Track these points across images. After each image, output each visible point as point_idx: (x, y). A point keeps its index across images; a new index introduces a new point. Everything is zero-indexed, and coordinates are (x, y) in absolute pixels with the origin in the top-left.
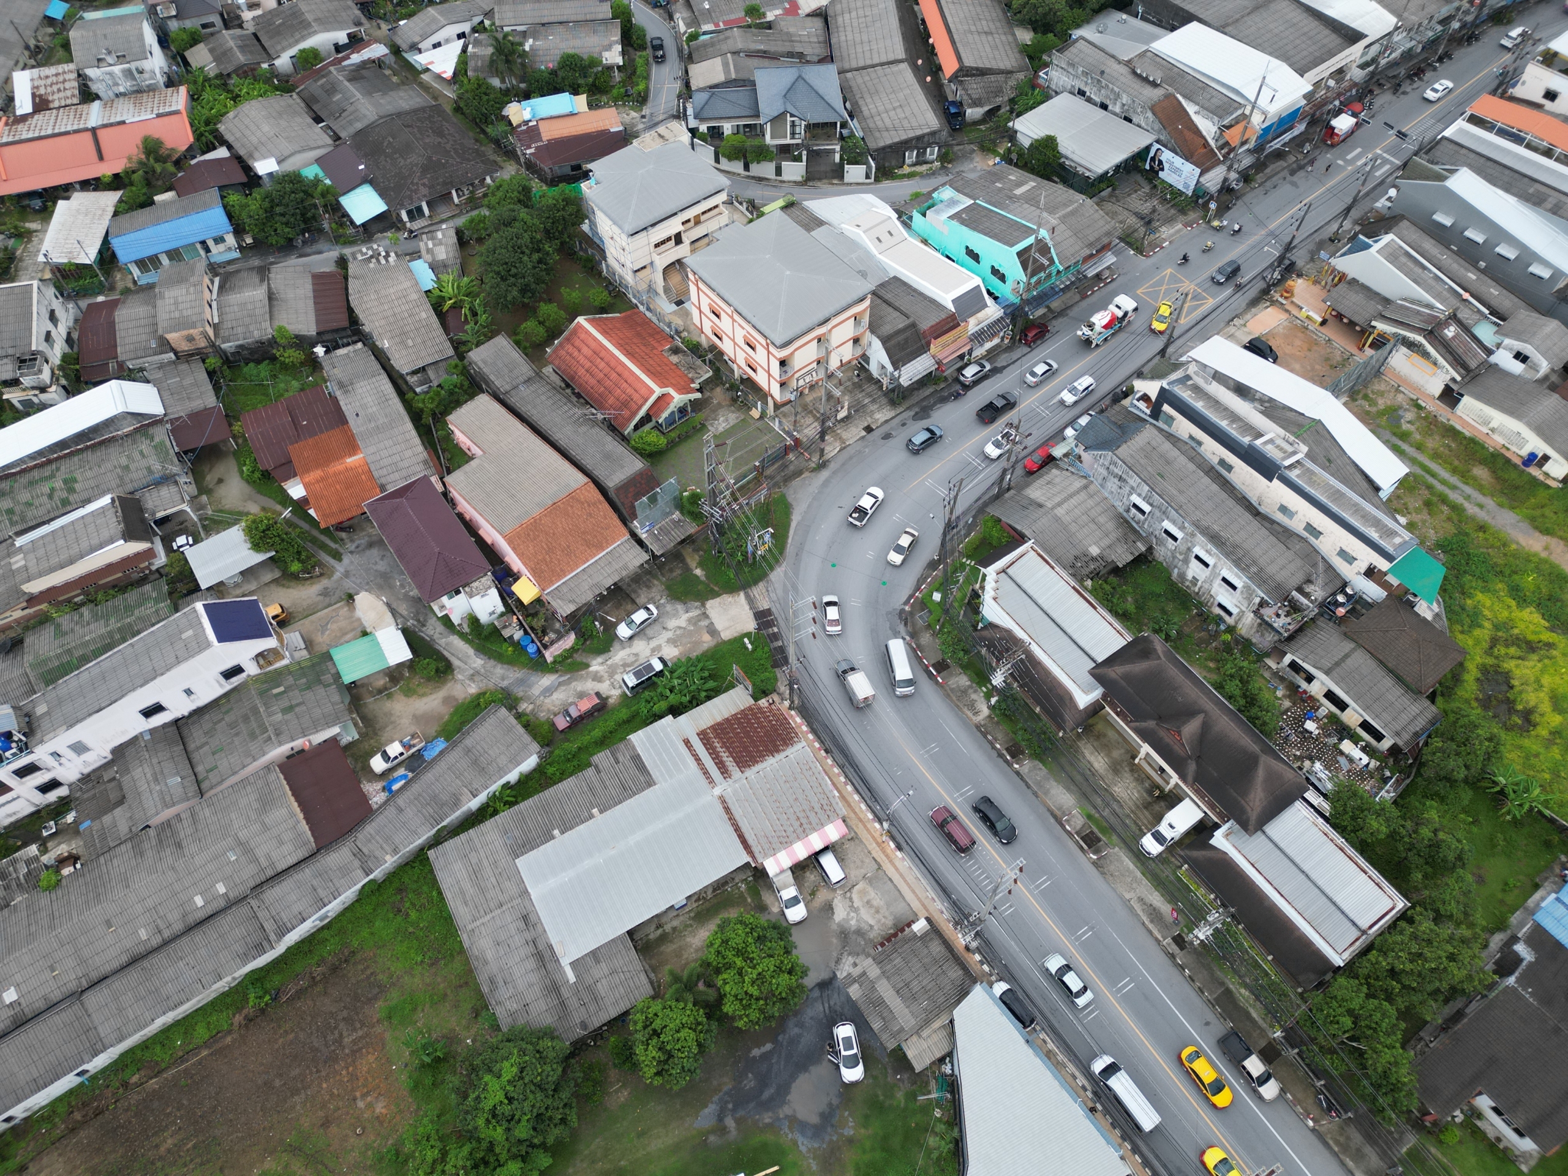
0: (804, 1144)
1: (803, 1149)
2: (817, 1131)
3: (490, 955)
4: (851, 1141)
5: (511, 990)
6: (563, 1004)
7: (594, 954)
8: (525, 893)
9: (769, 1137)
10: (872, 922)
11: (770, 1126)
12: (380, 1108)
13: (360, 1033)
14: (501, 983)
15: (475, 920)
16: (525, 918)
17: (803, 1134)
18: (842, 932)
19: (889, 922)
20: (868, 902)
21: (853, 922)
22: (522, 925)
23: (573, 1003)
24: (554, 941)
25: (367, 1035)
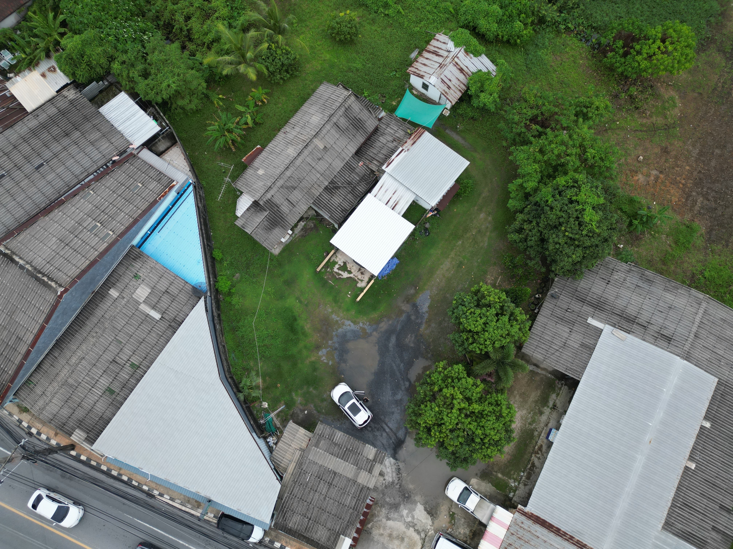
0: (349, 326)
1: (349, 322)
2: (344, 339)
3: (669, 297)
4: (318, 347)
5: (628, 284)
6: (583, 301)
7: (591, 349)
8: (687, 357)
9: (375, 315)
10: (390, 523)
11: (378, 322)
15: (706, 311)
16: (669, 339)
17: (353, 331)
18: (409, 498)
20: (403, 539)
21: (405, 512)
22: (665, 332)
23: (576, 306)
24: (630, 338)
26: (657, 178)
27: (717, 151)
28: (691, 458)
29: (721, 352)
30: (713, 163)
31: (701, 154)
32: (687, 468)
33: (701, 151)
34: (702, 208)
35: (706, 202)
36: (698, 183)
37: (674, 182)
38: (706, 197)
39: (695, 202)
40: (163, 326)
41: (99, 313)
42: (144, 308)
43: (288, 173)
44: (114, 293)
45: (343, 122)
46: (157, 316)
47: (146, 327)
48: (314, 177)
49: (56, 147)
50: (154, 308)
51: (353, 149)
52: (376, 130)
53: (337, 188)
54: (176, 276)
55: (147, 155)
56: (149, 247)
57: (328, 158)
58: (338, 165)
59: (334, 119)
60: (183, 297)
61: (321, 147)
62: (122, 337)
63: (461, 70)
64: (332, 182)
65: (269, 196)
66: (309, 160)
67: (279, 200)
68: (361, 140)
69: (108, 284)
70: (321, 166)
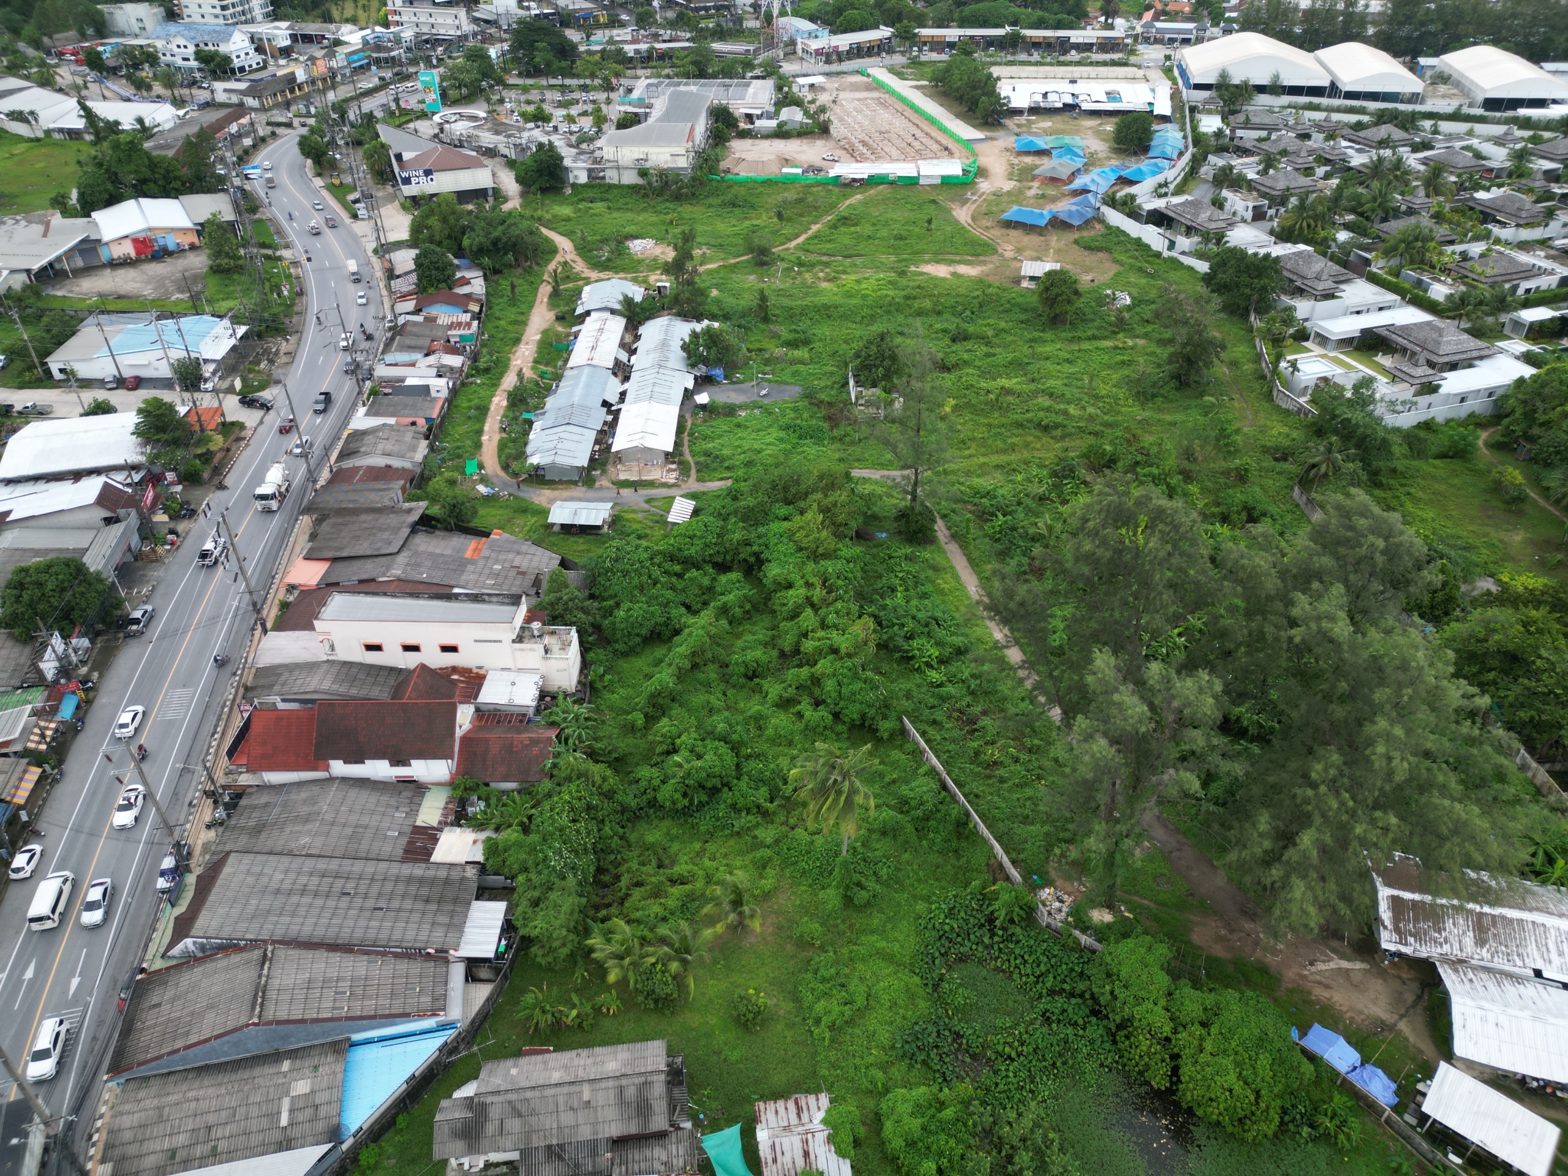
40: (276, 1136)
41: (257, 1071)
42: (286, 1103)
43: (529, 1094)
44: (286, 1065)
45: (631, 1092)
46: (284, 1121)
47: (265, 1123)
48: (550, 1123)
49: (408, 904)
50: (292, 1111)
51: (615, 1130)
52: (661, 1135)
53: (560, 1158)
54: (341, 1101)
55: (458, 972)
56: (360, 1055)
57: (582, 1116)
58: (585, 1133)
59: (624, 1082)
60: (321, 1126)
61: (586, 1097)
62: (241, 1112)
63: (806, 1154)
64: (561, 1146)
65: (489, 1099)
66: (561, 1100)
67: (495, 1113)
68: (633, 1129)
69: (292, 1054)
70: (567, 1118)
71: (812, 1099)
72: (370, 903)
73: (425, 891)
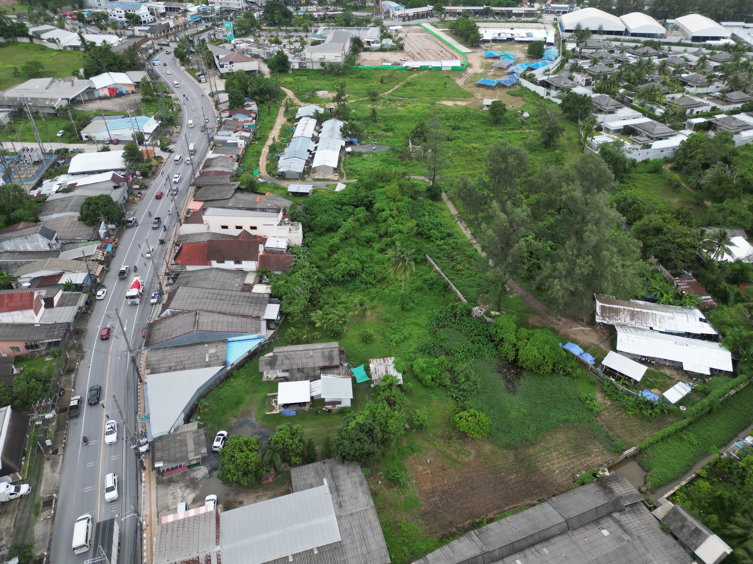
0: (253, 420)
1: (254, 418)
2: (246, 422)
3: (361, 494)
4: (236, 417)
5: (353, 480)
6: (332, 472)
7: (312, 486)
8: (339, 518)
9: (265, 424)
10: (179, 490)
11: (263, 427)
12: (421, 468)
13: (431, 500)
14: (357, 483)
15: (366, 510)
16: (341, 506)
17: (252, 423)
18: (195, 488)
19: (171, 487)
20: (175, 498)
21: (188, 492)
22: (343, 504)
23: (327, 471)
24: (329, 496)
25: (428, 498)
26: (428, 474)
27: (468, 489)
28: (294, 556)
29: (355, 532)
30: (460, 491)
31: (459, 483)
32: (287, 557)
33: (460, 482)
34: (434, 502)
35: (438, 502)
36: (444, 492)
37: (433, 482)
38: (441, 499)
39: (433, 496)
40: (205, 364)
41: (196, 347)
42: (207, 355)
43: (291, 353)
44: (206, 345)
45: (326, 353)
46: (207, 360)
47: (201, 360)
48: (299, 361)
49: (244, 303)
50: (209, 357)
51: (321, 364)
52: (337, 367)
53: (302, 372)
54: (226, 355)
55: (264, 324)
56: (231, 344)
57: (309, 360)
58: (311, 365)
59: (324, 350)
60: (220, 361)
61: (311, 354)
62: (192, 357)
63: (386, 371)
64: (303, 369)
65: (278, 354)
66: (302, 355)
67: (280, 358)
68: (327, 364)
69: (207, 343)
70: (305, 361)
71: (389, 358)
72: (231, 302)
73: (250, 300)
